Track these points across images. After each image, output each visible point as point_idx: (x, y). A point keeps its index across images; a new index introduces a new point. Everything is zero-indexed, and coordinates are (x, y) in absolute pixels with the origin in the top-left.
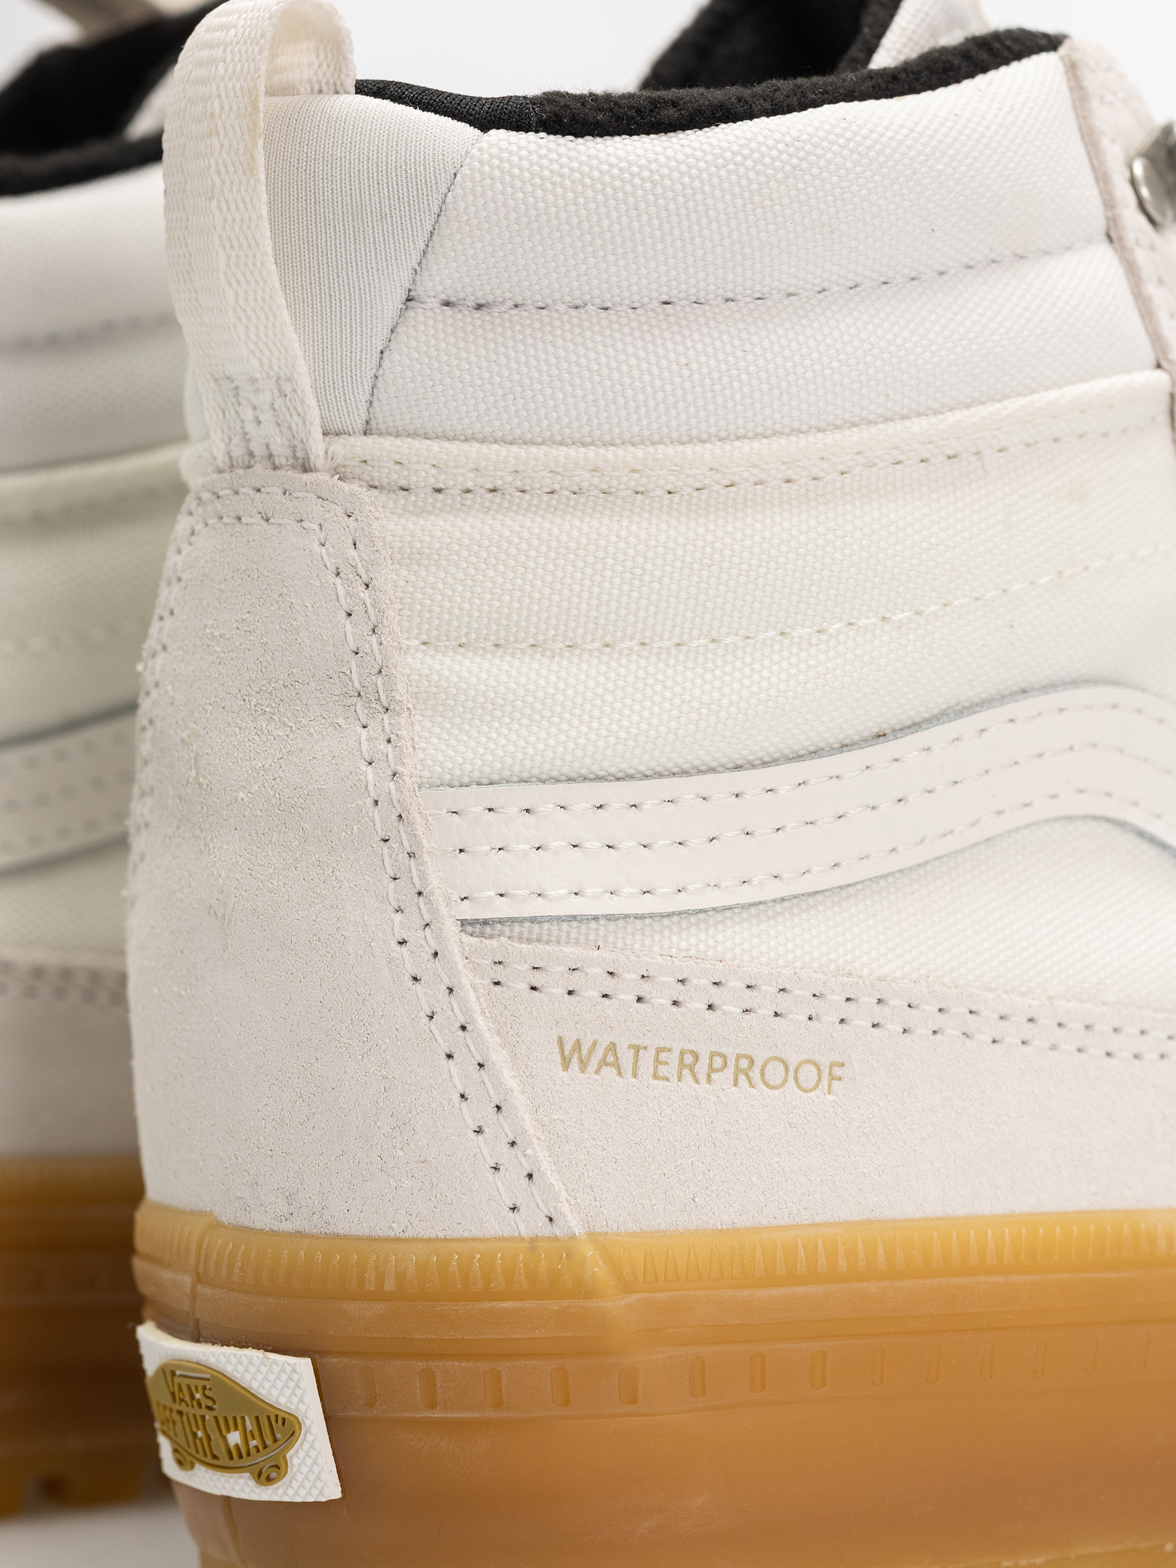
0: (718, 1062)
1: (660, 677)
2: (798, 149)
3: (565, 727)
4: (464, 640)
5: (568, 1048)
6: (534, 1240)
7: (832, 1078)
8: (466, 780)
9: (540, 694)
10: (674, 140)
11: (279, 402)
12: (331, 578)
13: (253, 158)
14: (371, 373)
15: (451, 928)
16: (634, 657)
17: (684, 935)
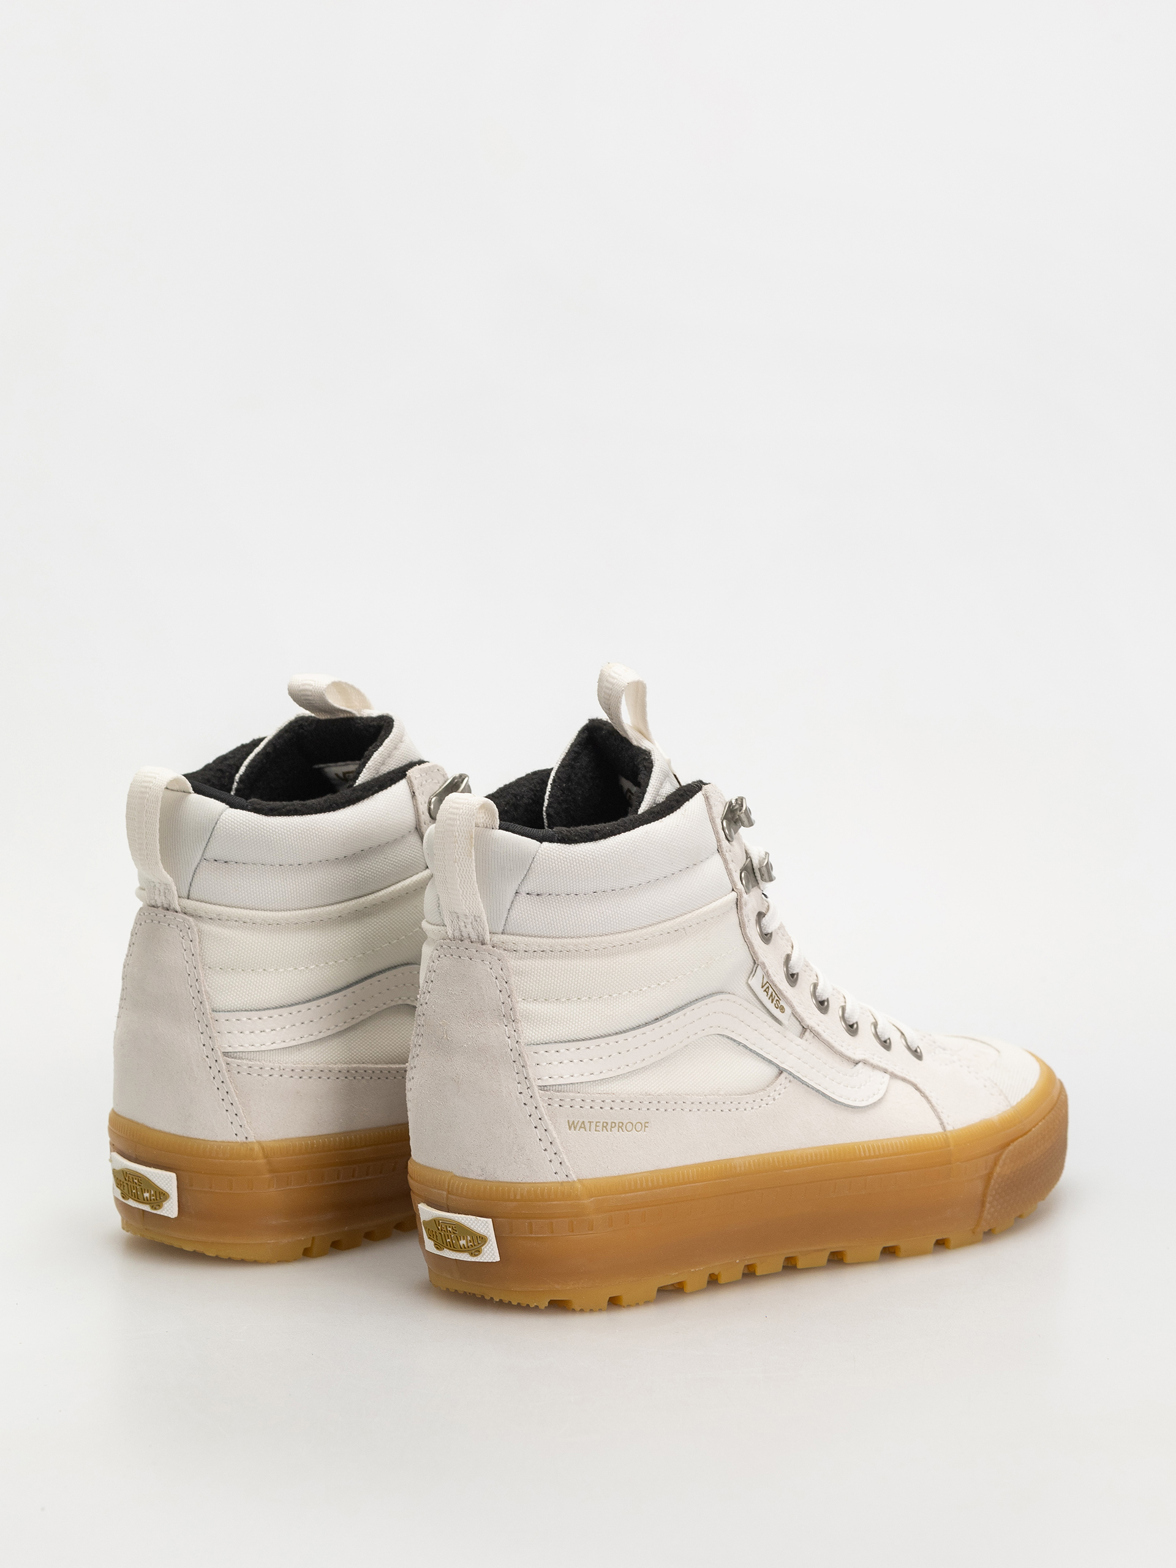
0: (613, 1124)
1: (595, 1008)
2: (634, 845)
3: (568, 1025)
4: (535, 998)
5: (571, 1123)
6: (562, 1183)
7: (645, 1127)
8: (538, 1043)
9: (560, 1015)
10: (598, 844)
11: (474, 923)
12: (494, 980)
13: (471, 852)
14: (506, 916)
15: (536, 1089)
16: (587, 1002)
17: (602, 1086)
